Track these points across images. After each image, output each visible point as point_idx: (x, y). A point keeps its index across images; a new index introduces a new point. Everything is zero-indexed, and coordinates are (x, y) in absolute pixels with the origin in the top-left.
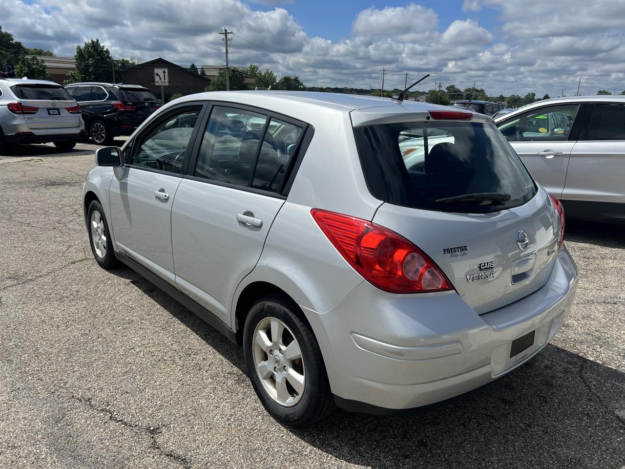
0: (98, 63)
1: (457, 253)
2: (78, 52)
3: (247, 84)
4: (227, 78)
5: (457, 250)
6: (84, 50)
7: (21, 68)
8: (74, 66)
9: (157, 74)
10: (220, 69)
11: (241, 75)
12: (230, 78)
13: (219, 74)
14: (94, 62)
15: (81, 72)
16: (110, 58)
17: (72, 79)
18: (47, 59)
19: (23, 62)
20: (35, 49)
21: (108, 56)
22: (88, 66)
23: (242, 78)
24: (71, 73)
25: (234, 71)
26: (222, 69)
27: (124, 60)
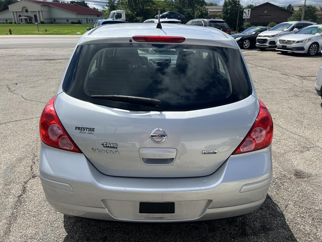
0: (233, 8)
1: (85, 131)
2: (225, 3)
3: (316, 15)
4: (303, 12)
5: (86, 129)
6: (227, 2)
7: (198, 12)
8: (221, 10)
9: (245, 12)
10: (299, 6)
11: (314, 10)
12: (306, 12)
13: (299, 10)
14: (231, 7)
15: (224, 13)
16: (240, 5)
17: (219, 17)
18: (210, 8)
19: (199, 10)
20: (210, 3)
21: (239, 3)
22: (227, 10)
23: (314, 11)
24: (219, 14)
25: (308, 7)
26: (301, 6)
27: (251, 5)
